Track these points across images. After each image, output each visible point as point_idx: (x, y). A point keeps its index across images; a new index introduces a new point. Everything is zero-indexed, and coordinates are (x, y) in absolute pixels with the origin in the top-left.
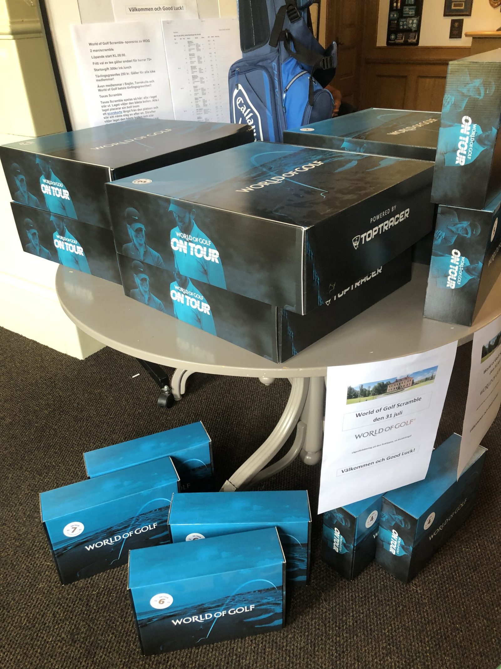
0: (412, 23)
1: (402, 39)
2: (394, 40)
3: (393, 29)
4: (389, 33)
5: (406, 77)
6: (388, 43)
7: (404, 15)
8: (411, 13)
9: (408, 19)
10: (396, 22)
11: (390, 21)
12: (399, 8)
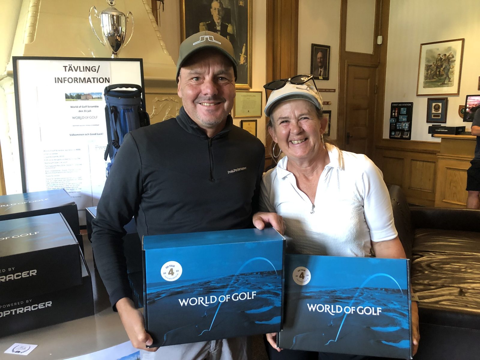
0: (405, 126)
1: (399, 135)
2: (394, 136)
3: (393, 128)
4: (391, 131)
5: (403, 159)
6: (390, 137)
7: (400, 121)
8: (404, 119)
9: (402, 123)
10: (395, 124)
11: (391, 124)
12: (396, 116)
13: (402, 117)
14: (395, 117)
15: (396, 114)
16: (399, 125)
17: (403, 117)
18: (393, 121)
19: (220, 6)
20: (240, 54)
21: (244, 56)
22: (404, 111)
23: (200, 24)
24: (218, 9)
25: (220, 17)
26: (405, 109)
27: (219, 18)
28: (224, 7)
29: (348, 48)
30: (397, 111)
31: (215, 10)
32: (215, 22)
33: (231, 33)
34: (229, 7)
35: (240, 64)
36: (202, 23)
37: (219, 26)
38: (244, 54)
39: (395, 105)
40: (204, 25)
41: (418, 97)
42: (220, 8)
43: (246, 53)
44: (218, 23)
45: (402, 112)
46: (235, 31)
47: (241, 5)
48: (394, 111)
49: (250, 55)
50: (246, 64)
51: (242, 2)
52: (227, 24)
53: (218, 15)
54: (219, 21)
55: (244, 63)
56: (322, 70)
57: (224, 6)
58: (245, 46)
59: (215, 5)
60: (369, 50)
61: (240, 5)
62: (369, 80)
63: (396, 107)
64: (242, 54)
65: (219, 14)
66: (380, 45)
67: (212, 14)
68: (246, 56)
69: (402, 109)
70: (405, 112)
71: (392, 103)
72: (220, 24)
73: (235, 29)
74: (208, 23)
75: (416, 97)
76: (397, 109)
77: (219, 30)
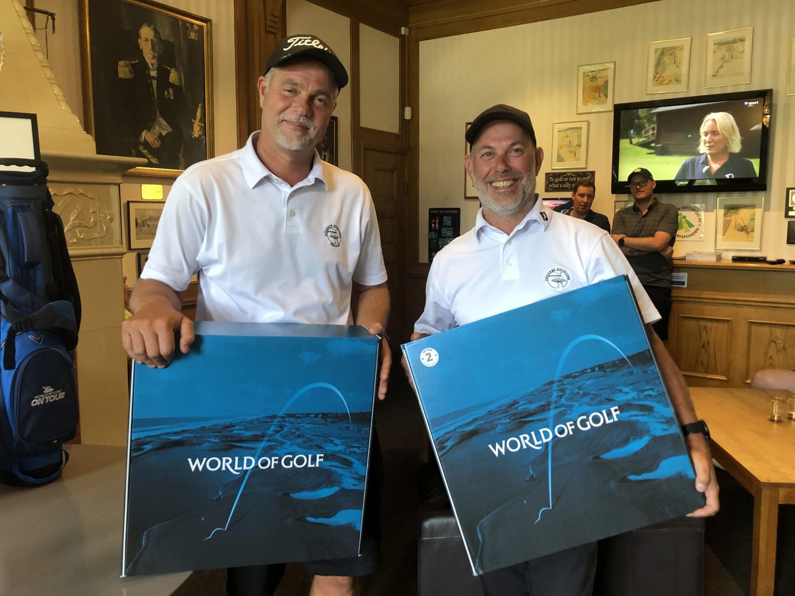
3: (433, 247)
7: (442, 236)
8: (448, 234)
9: (447, 239)
10: (435, 241)
11: (430, 240)
12: (437, 228)
13: (445, 230)
14: (435, 230)
15: (437, 226)
16: (442, 241)
17: (447, 230)
18: (434, 235)
19: (155, 37)
20: (193, 121)
21: (199, 125)
22: (447, 221)
23: (119, 63)
24: (152, 40)
25: (156, 55)
26: (449, 219)
27: (153, 55)
28: (163, 38)
29: (363, 124)
30: (437, 221)
31: (145, 42)
32: (147, 63)
33: (176, 84)
34: (172, 40)
35: (193, 137)
36: (122, 62)
37: (154, 71)
38: (200, 121)
39: (434, 212)
40: (126, 66)
41: (467, 200)
42: (155, 40)
43: (203, 119)
44: (152, 64)
45: (445, 222)
46: (183, 81)
47: (193, 38)
48: (433, 221)
49: (209, 123)
50: (204, 137)
51: (194, 34)
52: (169, 68)
53: (152, 52)
54: (154, 61)
55: (200, 136)
56: (326, 154)
57: (161, 36)
58: (201, 108)
59: (146, 32)
60: (393, 127)
61: (191, 39)
62: (395, 173)
63: (436, 215)
64: (195, 120)
65: (153, 49)
66: (409, 120)
67: (141, 48)
68: (203, 125)
69: (445, 217)
70: (450, 222)
71: (430, 210)
72: (156, 66)
73: (183, 77)
74: (133, 62)
75: (464, 200)
76: (437, 218)
77: (155, 77)
